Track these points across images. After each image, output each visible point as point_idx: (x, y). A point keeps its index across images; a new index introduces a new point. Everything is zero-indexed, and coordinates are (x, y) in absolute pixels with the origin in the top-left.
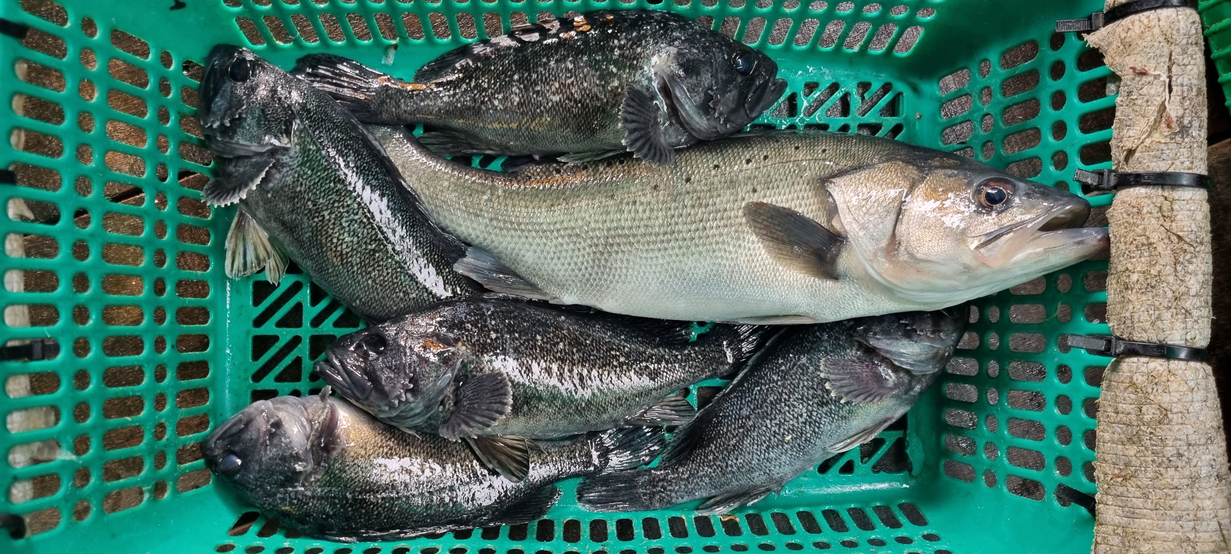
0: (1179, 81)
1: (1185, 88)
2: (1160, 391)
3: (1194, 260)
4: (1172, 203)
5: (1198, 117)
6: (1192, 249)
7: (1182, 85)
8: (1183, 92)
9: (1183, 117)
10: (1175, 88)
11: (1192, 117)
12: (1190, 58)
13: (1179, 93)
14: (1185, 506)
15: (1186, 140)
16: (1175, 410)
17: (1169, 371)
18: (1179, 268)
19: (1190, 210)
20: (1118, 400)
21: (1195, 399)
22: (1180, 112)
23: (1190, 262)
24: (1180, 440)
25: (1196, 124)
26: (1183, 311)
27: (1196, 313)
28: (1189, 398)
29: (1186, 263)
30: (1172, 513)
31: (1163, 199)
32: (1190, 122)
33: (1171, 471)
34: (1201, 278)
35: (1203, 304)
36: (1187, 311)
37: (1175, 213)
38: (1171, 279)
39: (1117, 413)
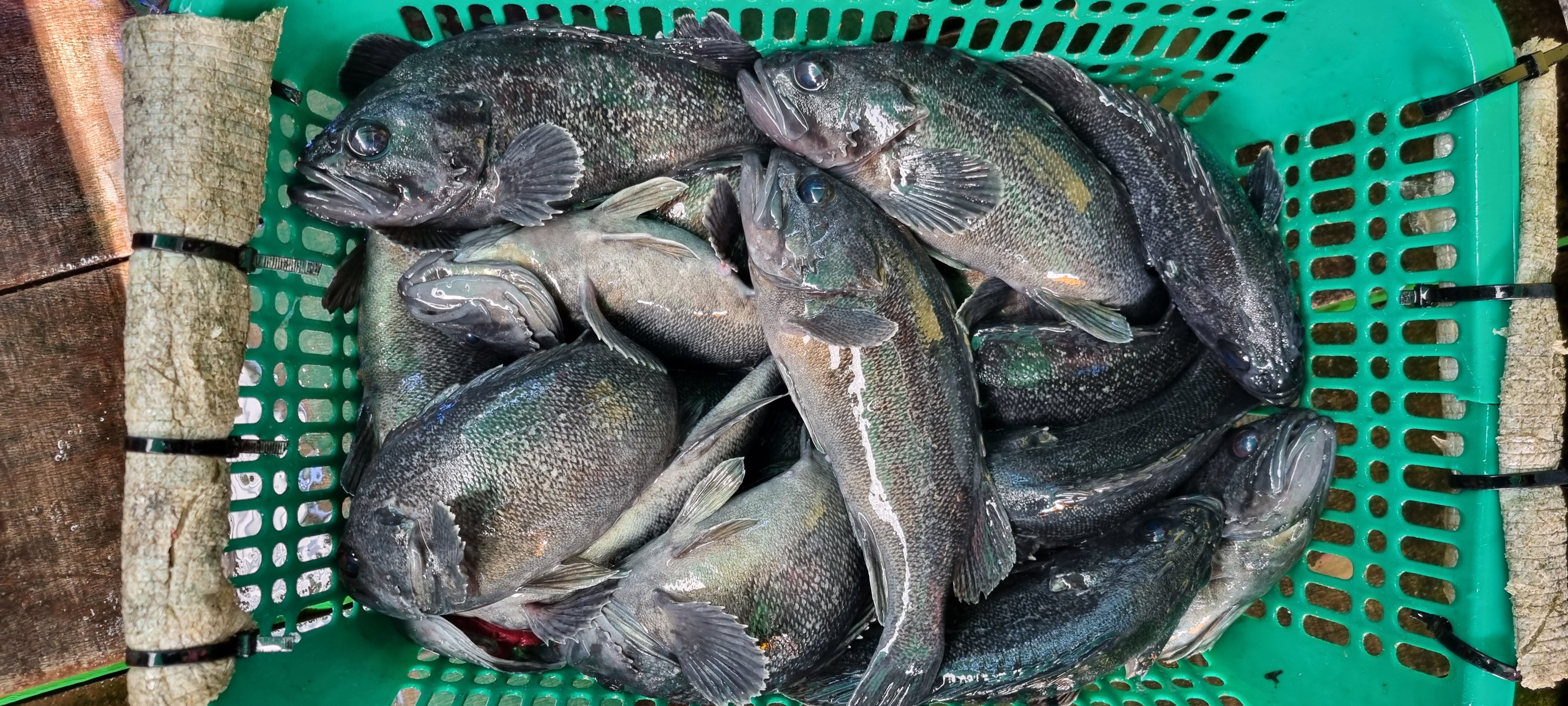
0: (161, 561)
1: (152, 553)
2: (199, 201)
3: (148, 350)
4: (173, 417)
5: (137, 520)
6: (151, 363)
7: (156, 557)
8: (155, 549)
9: (157, 518)
10: (166, 553)
11: (144, 519)
12: (146, 590)
13: (160, 548)
14: (183, 71)
15: (152, 492)
16: (184, 178)
17: (184, 221)
18: (167, 339)
19: (153, 408)
20: (240, 197)
21: (158, 188)
22: (159, 524)
23: (154, 347)
24: (182, 144)
25: (140, 512)
26: (163, 290)
27: (149, 288)
28: (165, 191)
29: (159, 345)
30: (196, 63)
31: (183, 423)
32: (147, 513)
33: (195, 109)
34: (141, 329)
35: (139, 299)
36: (159, 290)
37: (169, 406)
38: (176, 327)
39: (243, 183)
